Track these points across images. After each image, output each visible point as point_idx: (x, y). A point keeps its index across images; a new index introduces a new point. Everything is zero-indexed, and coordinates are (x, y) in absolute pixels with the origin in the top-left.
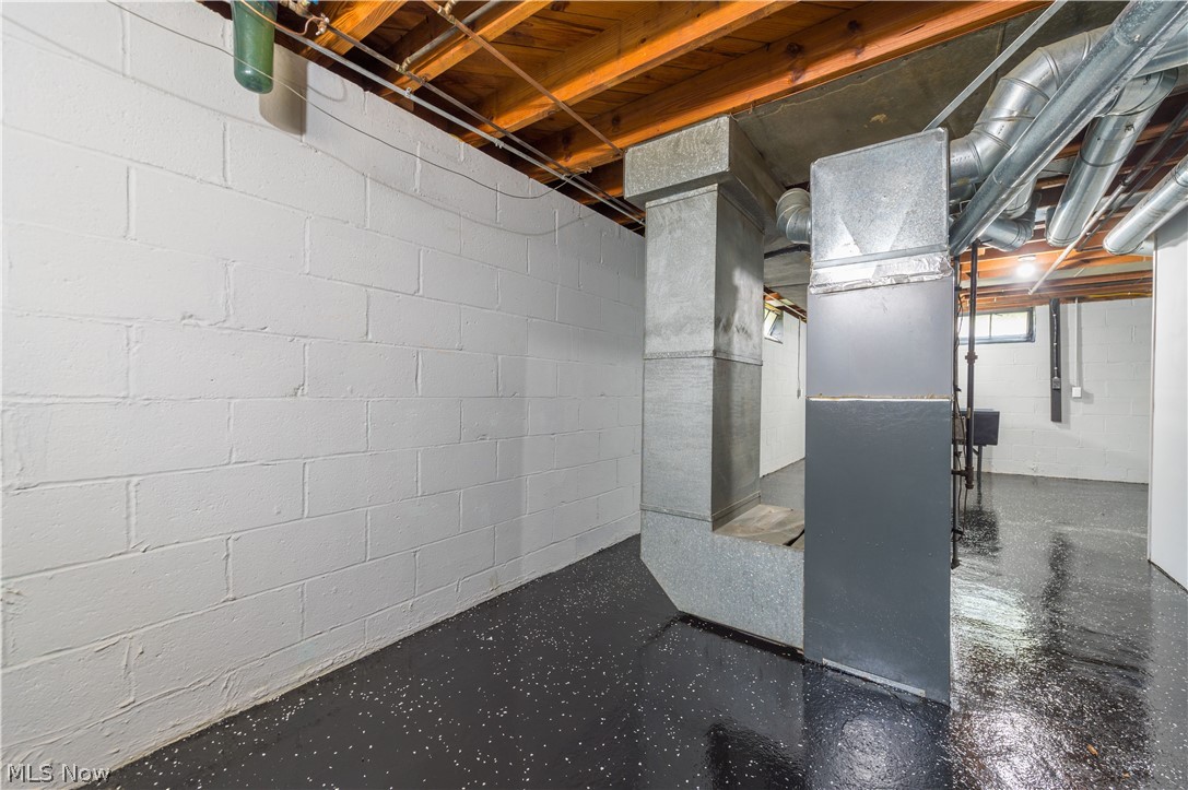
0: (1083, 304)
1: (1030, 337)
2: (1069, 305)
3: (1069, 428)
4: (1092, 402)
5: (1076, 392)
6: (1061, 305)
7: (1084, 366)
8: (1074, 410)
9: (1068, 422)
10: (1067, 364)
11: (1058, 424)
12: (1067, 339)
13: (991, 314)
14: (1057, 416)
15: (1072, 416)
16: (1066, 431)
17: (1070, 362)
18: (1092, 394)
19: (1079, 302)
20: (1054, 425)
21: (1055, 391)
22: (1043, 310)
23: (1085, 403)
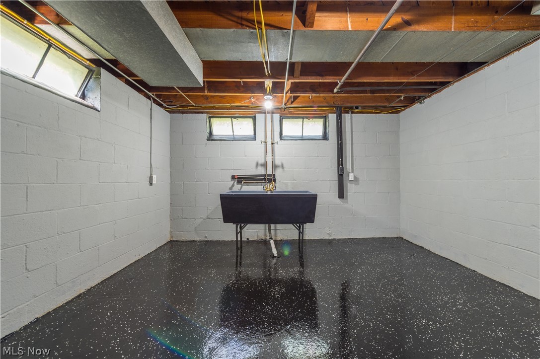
0: (353, 115)
1: (325, 137)
2: (346, 115)
3: (348, 203)
4: (358, 184)
5: (351, 177)
6: (343, 114)
7: (355, 158)
8: (350, 189)
9: (347, 199)
10: (346, 157)
11: (342, 200)
12: (346, 139)
13: (303, 118)
14: (341, 195)
15: (349, 194)
16: (346, 205)
17: (347, 155)
18: (359, 178)
19: (351, 113)
20: (339, 201)
21: (340, 176)
22: (332, 118)
23: (355, 185)
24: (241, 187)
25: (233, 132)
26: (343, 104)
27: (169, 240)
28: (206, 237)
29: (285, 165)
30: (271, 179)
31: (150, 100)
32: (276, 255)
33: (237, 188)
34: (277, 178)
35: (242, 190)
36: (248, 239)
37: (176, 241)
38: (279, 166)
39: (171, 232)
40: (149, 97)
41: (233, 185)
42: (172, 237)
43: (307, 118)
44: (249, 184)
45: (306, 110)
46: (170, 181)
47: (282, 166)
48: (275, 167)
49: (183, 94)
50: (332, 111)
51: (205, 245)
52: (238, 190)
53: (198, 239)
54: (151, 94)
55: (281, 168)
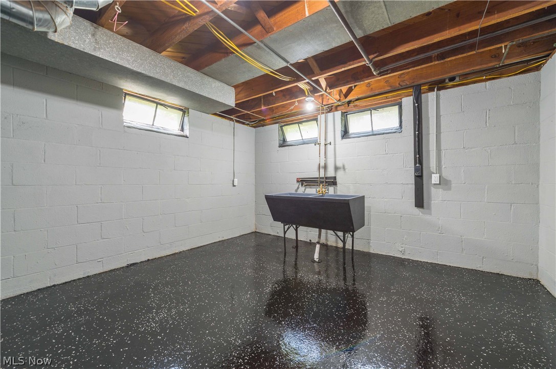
0: (442, 92)
1: (400, 128)
2: (429, 94)
3: (431, 215)
4: (450, 189)
5: (435, 179)
6: (423, 95)
8: (436, 196)
9: (429, 208)
10: (428, 151)
11: (421, 209)
12: (428, 128)
13: (370, 110)
14: (420, 202)
15: (433, 202)
16: (427, 217)
17: (430, 150)
18: (450, 181)
19: (438, 90)
20: (417, 211)
21: (417, 178)
22: (408, 102)
23: (444, 190)
24: (305, 190)
25: (302, 136)
26: (413, 83)
27: (254, 231)
28: (278, 233)
29: (346, 167)
30: (333, 182)
31: (233, 121)
32: (317, 260)
33: (301, 190)
34: (338, 180)
35: (305, 193)
36: (310, 240)
37: (259, 232)
38: (340, 168)
39: (255, 224)
40: (231, 120)
41: (298, 188)
42: (256, 229)
43: (375, 109)
44: (312, 187)
45: (374, 99)
46: (254, 183)
47: (344, 168)
48: (336, 169)
49: (249, 112)
50: (406, 95)
51: (278, 239)
52: (302, 193)
53: (272, 234)
54: (232, 117)
55: (342, 170)
